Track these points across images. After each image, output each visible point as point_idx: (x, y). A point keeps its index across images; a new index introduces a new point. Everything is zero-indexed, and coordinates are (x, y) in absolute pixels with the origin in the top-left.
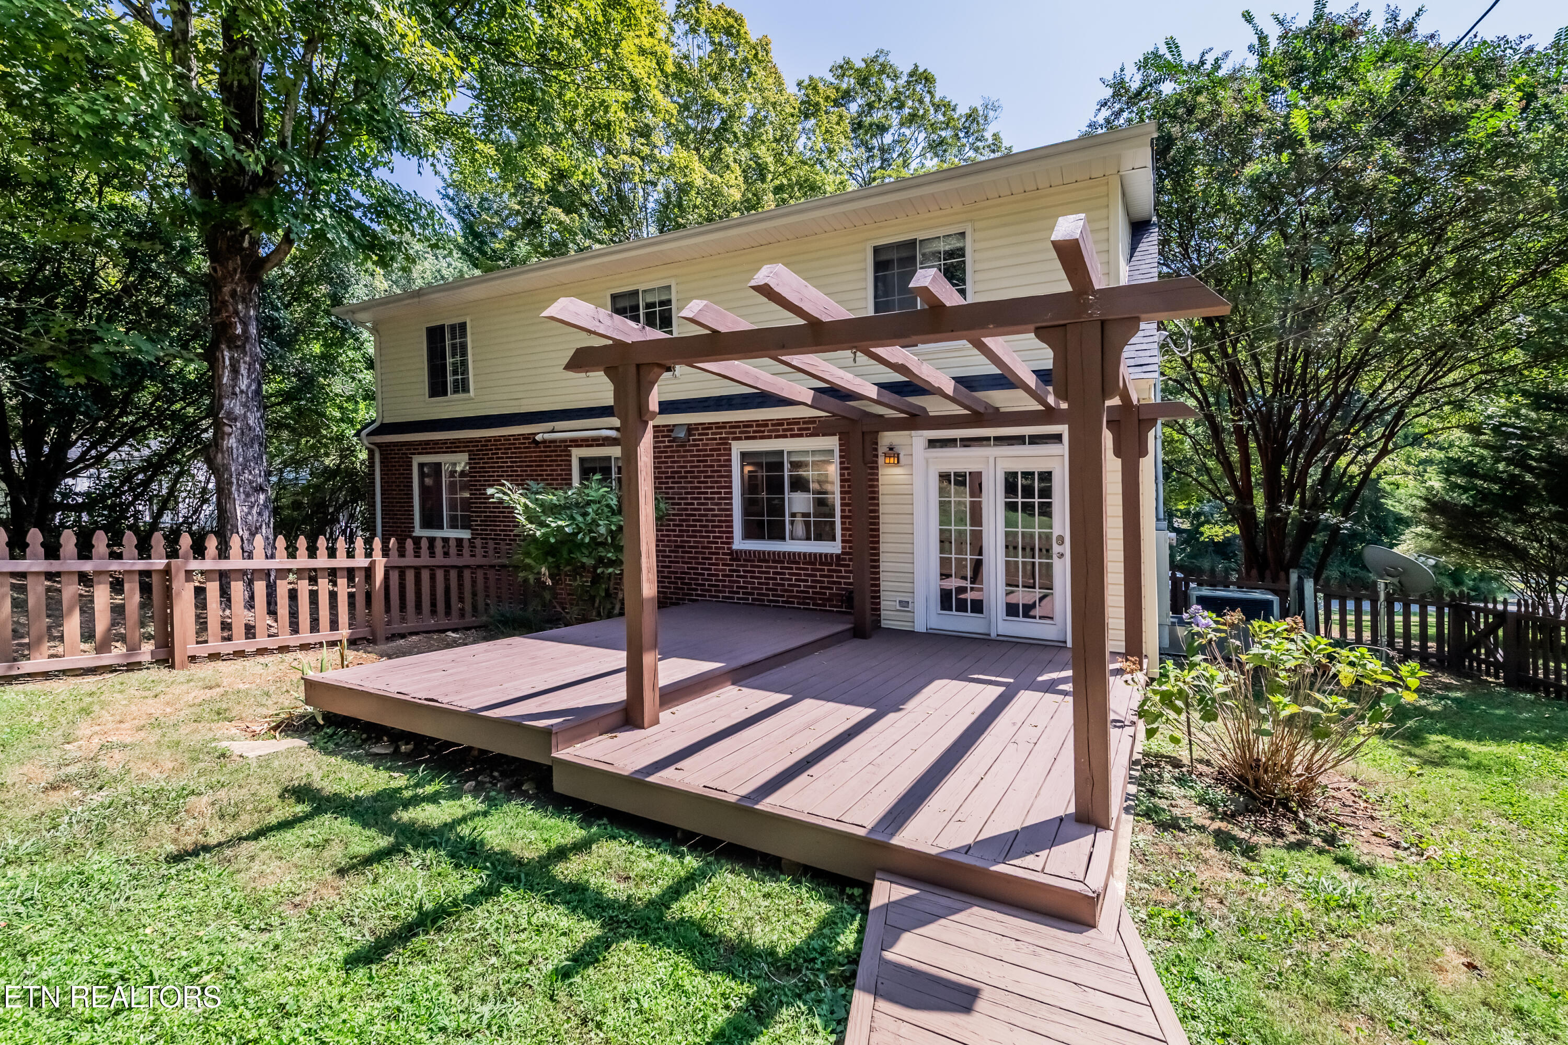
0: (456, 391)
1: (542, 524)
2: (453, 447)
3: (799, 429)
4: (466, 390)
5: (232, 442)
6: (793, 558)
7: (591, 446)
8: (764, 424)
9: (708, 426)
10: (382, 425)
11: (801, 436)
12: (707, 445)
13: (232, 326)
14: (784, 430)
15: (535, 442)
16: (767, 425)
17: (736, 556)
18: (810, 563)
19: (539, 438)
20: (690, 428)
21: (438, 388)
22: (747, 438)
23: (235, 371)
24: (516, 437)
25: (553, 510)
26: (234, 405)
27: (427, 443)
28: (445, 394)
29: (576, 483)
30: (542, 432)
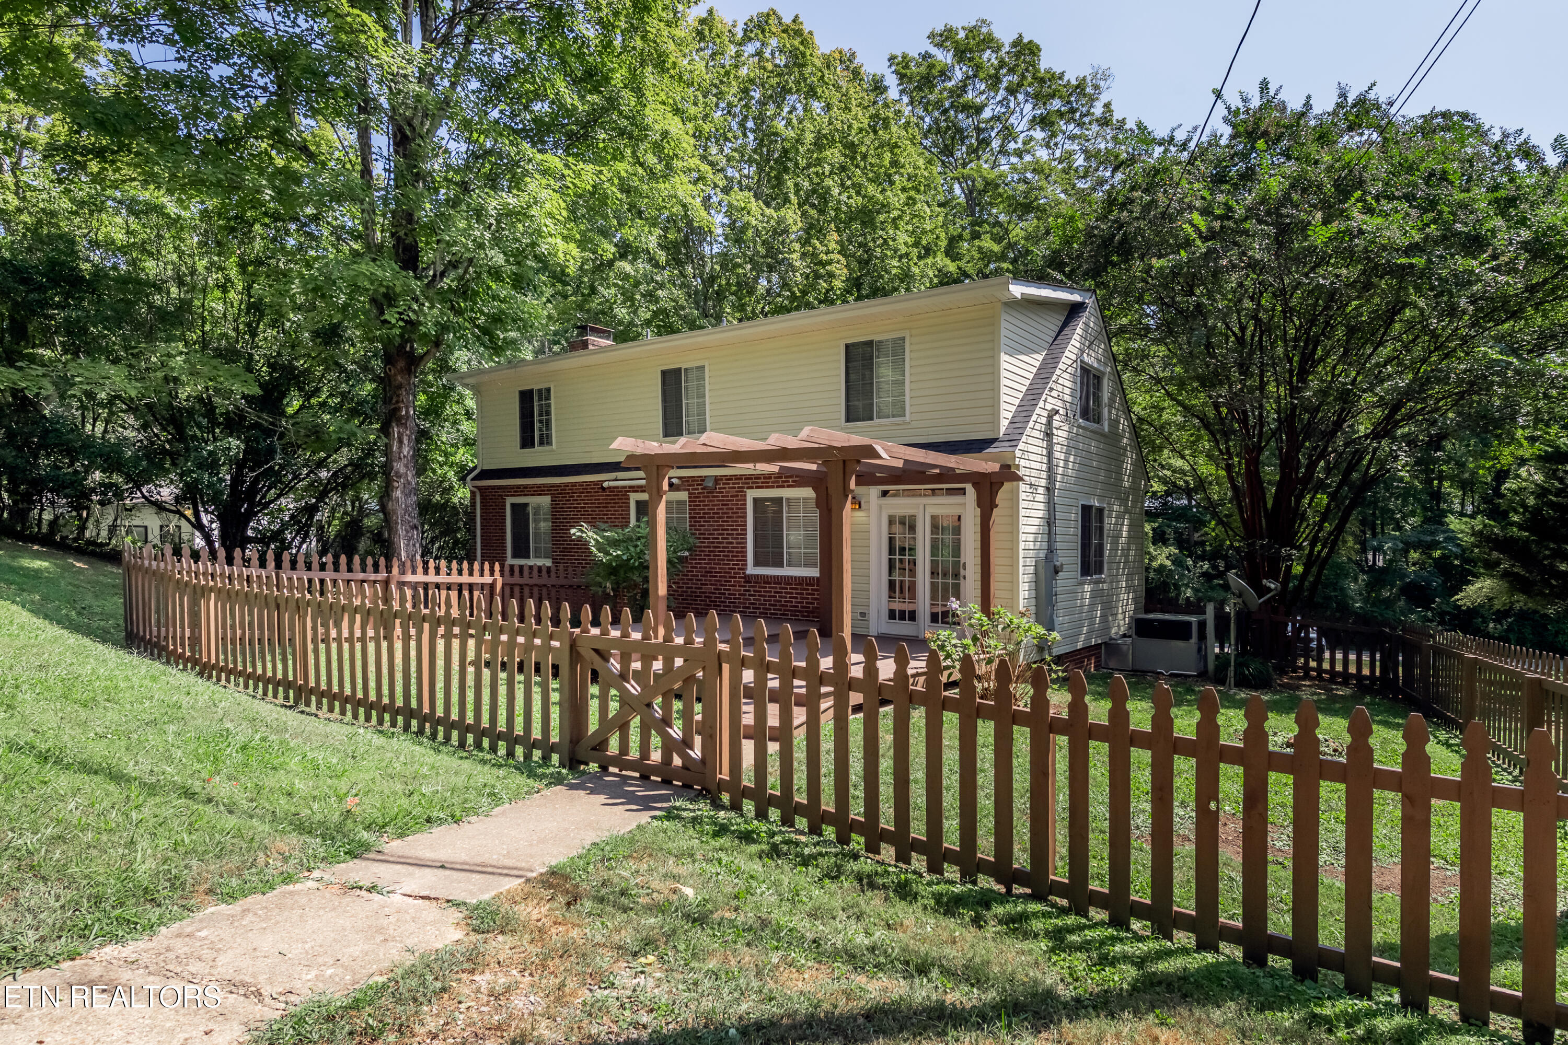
0: (541, 443)
1: (607, 553)
2: (539, 491)
3: (793, 482)
4: (549, 443)
5: (398, 493)
8: (768, 476)
9: (730, 478)
10: (482, 471)
11: (794, 486)
12: (729, 492)
13: (399, 409)
14: (783, 482)
15: (603, 489)
16: (770, 478)
17: (748, 579)
19: (605, 485)
20: (717, 479)
21: (527, 441)
22: (758, 487)
23: (401, 442)
24: (588, 484)
25: (615, 543)
26: (399, 467)
27: (518, 487)
28: (533, 445)
29: (633, 522)
30: (608, 479)
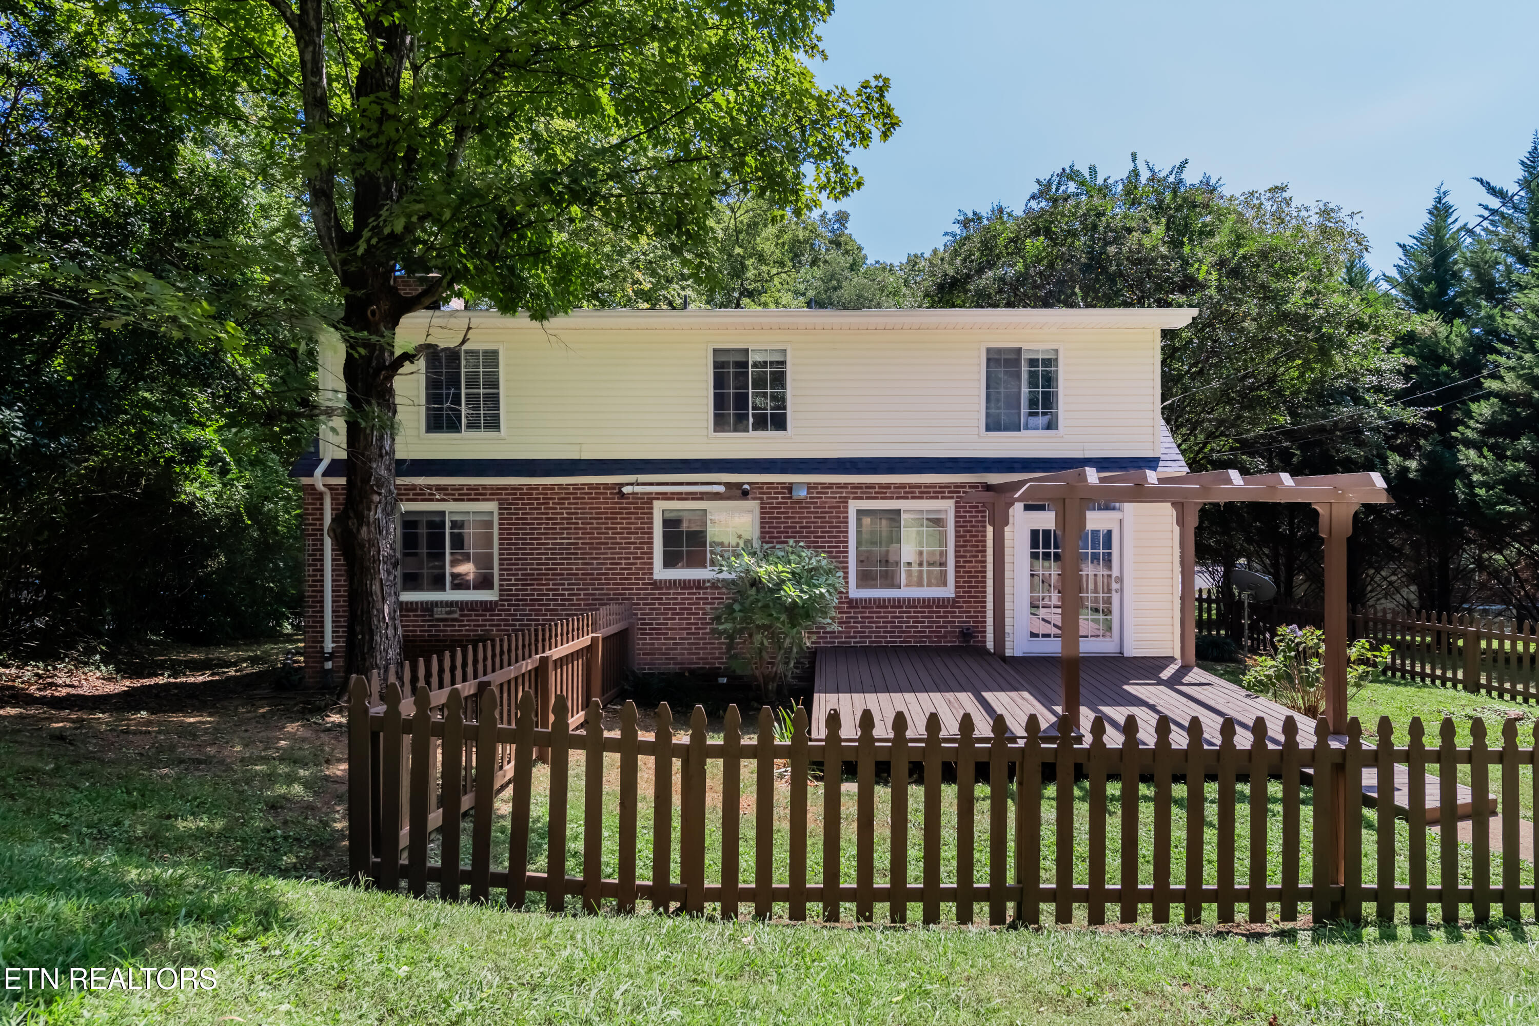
0: (476, 428)
3: (920, 493)
4: (494, 427)
6: (911, 603)
7: (673, 499)
8: (888, 486)
9: (830, 486)
11: (922, 498)
12: (825, 502)
14: (906, 493)
15: (622, 495)
16: (889, 488)
17: (853, 604)
18: (929, 607)
19: (626, 490)
20: (810, 488)
21: (443, 422)
22: (868, 498)
28: (456, 430)
